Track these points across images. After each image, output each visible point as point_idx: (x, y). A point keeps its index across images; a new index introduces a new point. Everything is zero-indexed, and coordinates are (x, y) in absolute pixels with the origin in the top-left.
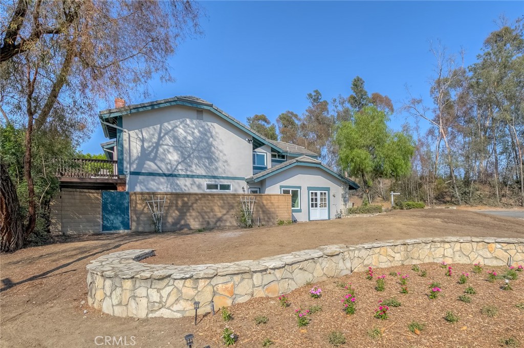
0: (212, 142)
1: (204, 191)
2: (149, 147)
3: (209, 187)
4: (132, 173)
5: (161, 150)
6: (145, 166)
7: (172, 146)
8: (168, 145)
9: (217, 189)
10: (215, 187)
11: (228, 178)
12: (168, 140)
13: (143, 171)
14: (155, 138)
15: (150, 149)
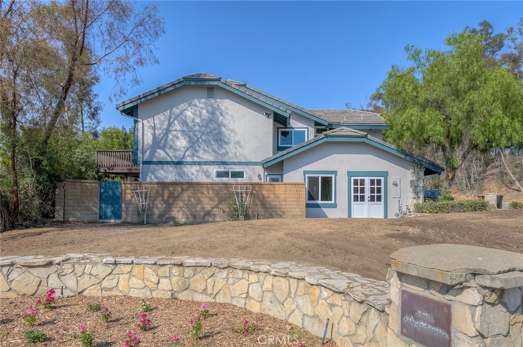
0: (222, 122)
1: (212, 179)
2: (160, 134)
3: (219, 175)
4: (145, 163)
5: (170, 136)
6: (157, 154)
7: (181, 131)
8: (176, 130)
9: (229, 177)
10: (226, 174)
11: (240, 163)
12: (177, 126)
13: (154, 160)
14: (164, 125)
15: (160, 137)
